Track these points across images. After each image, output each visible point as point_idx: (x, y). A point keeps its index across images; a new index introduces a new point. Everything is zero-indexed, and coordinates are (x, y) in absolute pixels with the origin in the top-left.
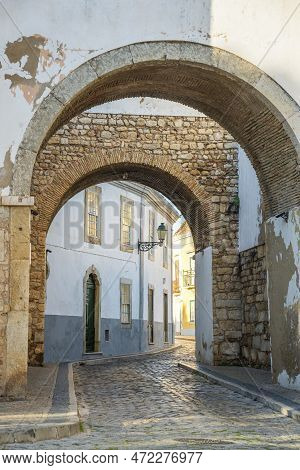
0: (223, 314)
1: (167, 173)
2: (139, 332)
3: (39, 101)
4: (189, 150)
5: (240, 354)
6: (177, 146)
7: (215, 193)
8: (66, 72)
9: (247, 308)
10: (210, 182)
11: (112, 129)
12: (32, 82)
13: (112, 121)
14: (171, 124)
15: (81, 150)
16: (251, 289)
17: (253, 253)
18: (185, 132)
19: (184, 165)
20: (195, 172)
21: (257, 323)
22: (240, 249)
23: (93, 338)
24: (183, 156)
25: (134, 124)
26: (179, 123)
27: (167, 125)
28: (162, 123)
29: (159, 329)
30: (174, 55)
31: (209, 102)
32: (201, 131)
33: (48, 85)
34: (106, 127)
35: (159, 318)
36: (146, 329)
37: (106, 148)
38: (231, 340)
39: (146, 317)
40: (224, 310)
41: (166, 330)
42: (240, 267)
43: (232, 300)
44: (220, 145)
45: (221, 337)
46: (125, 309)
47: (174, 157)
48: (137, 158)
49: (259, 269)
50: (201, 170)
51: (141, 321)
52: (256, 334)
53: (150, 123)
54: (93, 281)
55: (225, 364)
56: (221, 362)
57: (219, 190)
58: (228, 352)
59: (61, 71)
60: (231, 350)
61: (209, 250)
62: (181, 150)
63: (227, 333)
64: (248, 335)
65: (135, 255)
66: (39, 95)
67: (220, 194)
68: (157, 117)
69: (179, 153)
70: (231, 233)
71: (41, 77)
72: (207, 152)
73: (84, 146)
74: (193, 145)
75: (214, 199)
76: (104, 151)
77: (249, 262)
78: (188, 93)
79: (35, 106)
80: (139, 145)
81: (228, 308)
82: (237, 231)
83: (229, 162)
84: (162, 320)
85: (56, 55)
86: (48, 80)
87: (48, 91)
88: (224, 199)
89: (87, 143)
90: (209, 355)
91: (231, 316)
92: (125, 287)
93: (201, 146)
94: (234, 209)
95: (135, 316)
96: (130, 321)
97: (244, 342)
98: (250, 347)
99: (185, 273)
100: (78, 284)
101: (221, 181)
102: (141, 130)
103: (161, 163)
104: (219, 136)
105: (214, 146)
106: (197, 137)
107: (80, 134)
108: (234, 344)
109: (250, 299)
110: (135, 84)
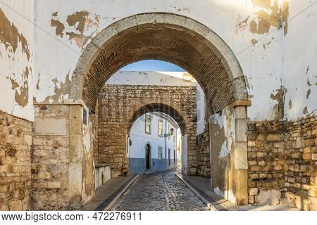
0: (191, 158)
1: (170, 107)
2: (165, 162)
3: (85, 46)
4: (178, 98)
5: (197, 172)
7: (188, 114)
8: (100, 30)
9: (200, 155)
11: (150, 91)
12: (81, 36)
13: (150, 88)
14: (172, 89)
16: (201, 149)
19: (177, 104)
20: (181, 106)
21: (203, 161)
22: (197, 134)
23: (149, 165)
24: (176, 101)
25: (158, 89)
26: (175, 88)
27: (170, 89)
29: (172, 162)
30: (160, 20)
32: (183, 91)
33: (90, 37)
34: (148, 90)
35: (172, 157)
36: (168, 161)
38: (194, 167)
40: (191, 156)
41: (174, 161)
42: (197, 141)
44: (190, 96)
45: (190, 166)
46: (160, 155)
48: (159, 102)
49: (205, 141)
50: (183, 106)
52: (203, 165)
54: (148, 147)
56: (190, 175)
57: (190, 113)
58: (192, 171)
60: (194, 170)
61: (186, 135)
63: (192, 165)
64: (200, 165)
65: (163, 139)
66: (85, 43)
68: (167, 86)
69: (175, 99)
71: (86, 33)
77: (200, 139)
79: (83, 49)
80: (160, 97)
81: (193, 156)
82: (196, 128)
83: (193, 102)
85: (94, 21)
86: (90, 35)
88: (191, 116)
90: (186, 172)
91: (194, 158)
92: (160, 149)
93: (183, 97)
94: (195, 120)
95: (164, 157)
96: (162, 159)
98: (200, 170)
100: (143, 147)
102: (161, 91)
103: (168, 103)
104: (189, 93)
105: (188, 97)
106: (181, 94)
109: (201, 152)
110: (145, 48)
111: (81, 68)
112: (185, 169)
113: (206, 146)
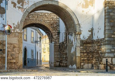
1: (44, 25)
2: (35, 62)
3: (24, 12)
4: (49, 20)
5: (60, 64)
6: (46, 19)
7: (55, 30)
8: (29, 6)
9: (61, 55)
10: (53, 28)
11: (32, 15)
12: (23, 8)
13: (32, 13)
14: (45, 14)
15: (25, 20)
16: (62, 51)
17: (63, 43)
18: (48, 16)
19: (48, 24)
20: (50, 25)
21: (63, 58)
22: (60, 42)
24: (48, 22)
25: (37, 14)
26: (47, 14)
27: (44, 15)
28: (43, 14)
29: (39, 61)
30: (51, 3)
32: (52, 16)
33: (26, 9)
36: (36, 61)
37: (31, 20)
38: (58, 62)
39: (36, 58)
42: (60, 46)
43: (58, 53)
44: (56, 19)
45: (56, 61)
46: (32, 56)
47: (46, 22)
48: (37, 22)
49: (64, 46)
50: (52, 25)
51: (35, 59)
52: (63, 60)
53: (40, 14)
54: (25, 50)
55: (56, 67)
57: (55, 29)
58: (57, 64)
60: (58, 64)
62: (47, 20)
64: (62, 60)
66: (24, 11)
67: (56, 30)
68: (42, 13)
69: (47, 21)
70: (58, 39)
71: (25, 7)
72: (53, 21)
74: (50, 19)
75: (54, 31)
76: (30, 20)
77: (62, 45)
79: (23, 13)
80: (38, 19)
81: (57, 55)
83: (58, 23)
84: (39, 59)
85: (27, 3)
86: (26, 8)
87: (26, 10)
88: (57, 31)
89: (26, 18)
90: (53, 65)
91: (58, 57)
92: (32, 51)
93: (52, 19)
96: (33, 59)
97: (61, 62)
98: (62, 63)
99: (43, 49)
101: (56, 27)
102: (38, 16)
103: (43, 23)
104: (55, 17)
105: (54, 19)
106: (51, 18)
108: (58, 63)
109: (62, 53)
110: (42, 8)
111: (23, 20)
112: (52, 63)
113: (65, 49)
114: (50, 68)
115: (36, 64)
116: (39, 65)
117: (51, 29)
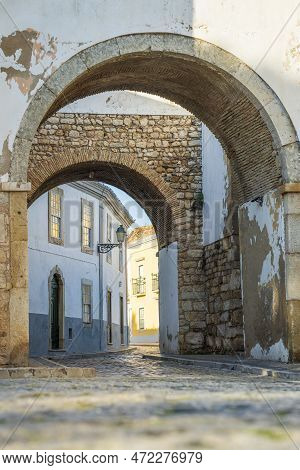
0: (188, 306)
1: (133, 171)
2: (99, 332)
3: (33, 92)
4: (154, 148)
5: (205, 342)
6: (143, 144)
7: (180, 189)
8: (57, 64)
9: (211, 299)
10: (175, 179)
11: (79, 128)
12: (26, 74)
13: (80, 120)
14: (137, 122)
15: (51, 149)
16: (216, 280)
17: (218, 245)
18: (150, 130)
19: (150, 163)
20: (160, 169)
21: (222, 312)
22: (203, 244)
23: (58, 336)
24: (148, 154)
25: (101, 123)
26: (144, 122)
27: (133, 124)
28: (127, 121)
30: (158, 46)
31: (186, 93)
32: (166, 129)
33: (41, 76)
34: (74, 127)
36: (105, 330)
37: (74, 147)
38: (196, 330)
39: (105, 318)
40: (190, 302)
41: (122, 332)
42: (204, 261)
43: (196, 291)
44: (184, 143)
45: (187, 328)
46: (86, 309)
47: (140, 155)
48: (105, 157)
49: (225, 260)
50: (166, 168)
51: (101, 321)
52: (221, 323)
53: (116, 122)
54: (57, 281)
55: (190, 353)
56: (187, 351)
57: (184, 186)
58: (193, 341)
59: (53, 63)
60: (196, 339)
61: (174, 246)
62: (147, 148)
63: (192, 324)
64: (212, 324)
66: (33, 87)
67: (185, 191)
68: (123, 116)
69: (145, 151)
70: (195, 227)
71: (35, 70)
72: (172, 150)
73: (53, 146)
74: (158, 143)
75: (179, 195)
76: (72, 150)
77: (213, 255)
78: (167, 85)
79: (30, 97)
80: (106, 143)
81: (193, 300)
82: (201, 226)
83: (193, 159)
84: (118, 323)
85: (48, 48)
86: (41, 72)
87: (41, 82)
88: (189, 195)
89: (56, 142)
90: (174, 345)
91: (196, 307)
92: (86, 288)
93: (166, 143)
94: (198, 204)
95: (96, 316)
96: (91, 322)
97: (209, 331)
98: (214, 335)
99: (135, 282)
100: (43, 283)
101: (186, 178)
102: (107, 130)
103: (128, 161)
104: (183, 134)
105: (179, 143)
106: (162, 136)
107: (48, 134)
108: (199, 334)
109: (214, 290)
110: (117, 77)
111: (27, 130)
112: (170, 337)
113: (228, 272)
114: (162, 359)
115: (105, 341)
116: (116, 346)
117: (163, 186)
